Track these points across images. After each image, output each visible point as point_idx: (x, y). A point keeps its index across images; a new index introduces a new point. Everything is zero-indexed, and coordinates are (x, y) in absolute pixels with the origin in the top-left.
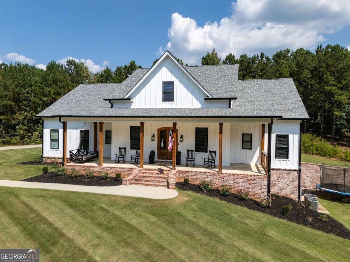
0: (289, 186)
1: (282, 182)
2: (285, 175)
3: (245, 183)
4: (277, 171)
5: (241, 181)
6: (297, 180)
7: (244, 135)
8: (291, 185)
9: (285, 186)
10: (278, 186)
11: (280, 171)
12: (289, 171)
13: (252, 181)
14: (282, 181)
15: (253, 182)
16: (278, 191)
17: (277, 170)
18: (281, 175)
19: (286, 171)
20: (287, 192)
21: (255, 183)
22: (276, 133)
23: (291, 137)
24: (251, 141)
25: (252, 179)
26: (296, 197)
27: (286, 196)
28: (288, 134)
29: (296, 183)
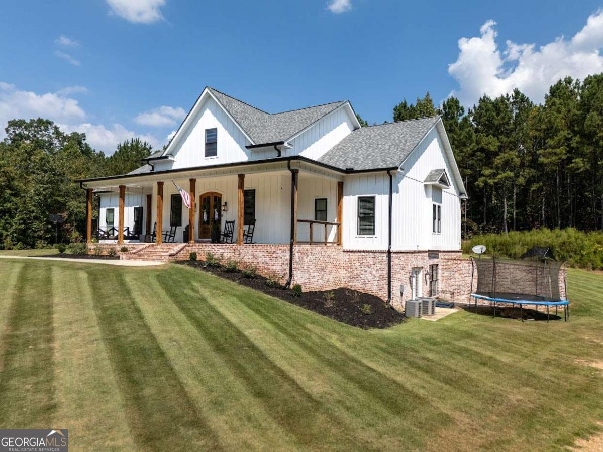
0: (376, 277)
1: (366, 271)
2: (369, 259)
3: (265, 257)
4: (359, 254)
5: (261, 254)
6: (386, 267)
7: (318, 201)
8: (377, 275)
9: (370, 277)
10: (361, 278)
11: (363, 254)
12: (376, 254)
13: (273, 253)
14: (366, 269)
15: (274, 255)
16: (361, 286)
17: (359, 252)
18: (364, 261)
19: (371, 254)
20: (373, 286)
21: (276, 256)
22: (358, 194)
23: (379, 199)
24: (326, 210)
25: (273, 251)
26: (385, 295)
27: (372, 294)
28: (373, 195)
29: (386, 272)
